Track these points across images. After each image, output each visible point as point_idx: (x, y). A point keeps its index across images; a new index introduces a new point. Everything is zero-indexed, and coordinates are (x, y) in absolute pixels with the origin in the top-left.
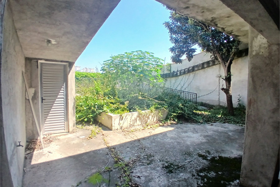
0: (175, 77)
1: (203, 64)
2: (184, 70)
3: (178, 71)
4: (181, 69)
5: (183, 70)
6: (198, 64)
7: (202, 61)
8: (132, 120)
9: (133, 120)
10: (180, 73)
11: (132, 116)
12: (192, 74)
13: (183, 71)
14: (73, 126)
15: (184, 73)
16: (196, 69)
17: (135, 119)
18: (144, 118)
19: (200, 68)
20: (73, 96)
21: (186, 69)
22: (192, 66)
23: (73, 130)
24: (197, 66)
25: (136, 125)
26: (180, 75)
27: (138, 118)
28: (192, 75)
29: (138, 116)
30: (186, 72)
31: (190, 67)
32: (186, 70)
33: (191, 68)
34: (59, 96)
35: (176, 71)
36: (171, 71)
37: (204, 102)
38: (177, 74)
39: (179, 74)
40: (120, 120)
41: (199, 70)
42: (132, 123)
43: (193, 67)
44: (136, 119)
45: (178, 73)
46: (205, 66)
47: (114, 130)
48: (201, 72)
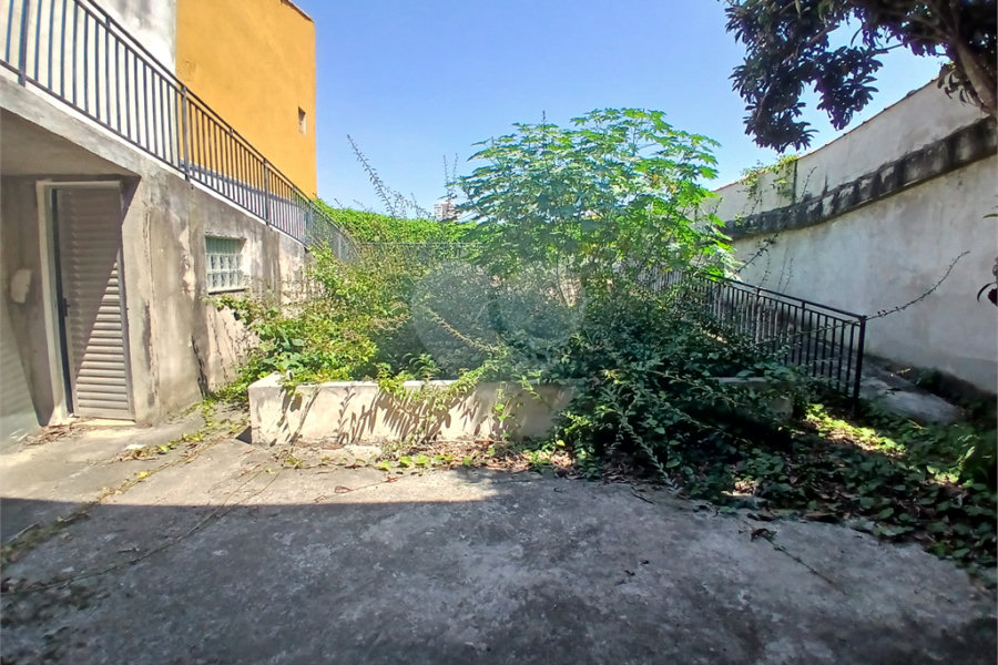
0: (811, 225)
1: (953, 141)
2: (856, 184)
3: (825, 193)
4: (840, 184)
5: (848, 185)
6: (929, 141)
7: (951, 123)
8: (348, 415)
9: (354, 416)
10: (835, 203)
11: (347, 399)
12: (898, 205)
13: (850, 190)
14: (146, 404)
15: (855, 202)
16: (914, 173)
17: (363, 414)
18: (417, 417)
19: (937, 166)
20: (143, 299)
21: (862, 178)
22: (897, 157)
23: (149, 416)
24: (921, 157)
25: (372, 439)
26: (835, 215)
27: (381, 413)
28: (892, 210)
29: (379, 403)
30: (865, 197)
31: (883, 167)
32: (865, 182)
33: (890, 170)
34: (106, 297)
35: (817, 193)
36: (794, 196)
37: (948, 369)
38: (820, 208)
39: (827, 210)
40: (285, 407)
41: (935, 181)
42: (347, 428)
43: (901, 166)
44: (369, 416)
45: (827, 201)
46: (965, 152)
47: (260, 444)
48: (944, 187)
